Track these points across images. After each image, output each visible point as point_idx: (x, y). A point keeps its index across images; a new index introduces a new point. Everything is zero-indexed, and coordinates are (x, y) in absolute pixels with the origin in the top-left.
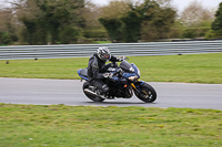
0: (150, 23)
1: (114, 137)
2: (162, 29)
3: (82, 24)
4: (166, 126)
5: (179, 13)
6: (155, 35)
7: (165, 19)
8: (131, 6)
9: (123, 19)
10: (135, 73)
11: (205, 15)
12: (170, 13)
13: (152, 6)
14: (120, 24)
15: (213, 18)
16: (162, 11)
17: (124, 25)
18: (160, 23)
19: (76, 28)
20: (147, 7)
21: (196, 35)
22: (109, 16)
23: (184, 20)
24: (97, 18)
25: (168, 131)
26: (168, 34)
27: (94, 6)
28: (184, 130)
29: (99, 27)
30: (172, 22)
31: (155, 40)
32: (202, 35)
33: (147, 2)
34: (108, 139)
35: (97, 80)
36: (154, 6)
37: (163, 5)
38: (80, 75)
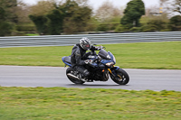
0: (71, 19)
1: (41, 112)
2: (80, 24)
3: (15, 20)
4: (83, 103)
5: (94, 11)
6: (74, 28)
7: (83, 16)
8: (55, 5)
9: (48, 16)
10: (111, 60)
11: (116, 13)
12: (87, 11)
13: (72, 6)
14: (46, 20)
15: (122, 15)
16: (80, 9)
17: (49, 21)
18: (79, 19)
19: (10, 23)
20: (69, 6)
21: (108, 29)
22: (37, 13)
23: (98, 17)
24: (27, 15)
25: (85, 107)
26: (85, 28)
27: (25, 5)
28: (98, 106)
29: (29, 23)
30: (89, 18)
31: (75, 32)
32: (113, 29)
33: (68, 2)
34: (36, 114)
35: (79, 66)
36: (74, 5)
37: (81, 5)
38: (64, 61)
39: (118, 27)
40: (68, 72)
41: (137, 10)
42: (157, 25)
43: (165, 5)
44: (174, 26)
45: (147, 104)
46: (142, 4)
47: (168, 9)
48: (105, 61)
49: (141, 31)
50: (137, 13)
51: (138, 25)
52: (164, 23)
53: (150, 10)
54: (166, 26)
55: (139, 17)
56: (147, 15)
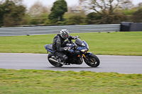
0: (9, 15)
2: (17, 19)
4: (19, 81)
5: (28, 9)
6: (12, 22)
7: (19, 13)
11: (45, 10)
12: (22, 9)
15: (49, 12)
16: (17, 7)
18: (15, 15)
20: (8, 5)
21: (38, 23)
23: (31, 13)
25: (21, 84)
26: (21, 22)
30: (23, 15)
31: (12, 26)
32: (42, 23)
33: (7, 2)
35: (59, 52)
36: (12, 4)
37: (17, 4)
38: (46, 48)
39: (46, 22)
40: (49, 57)
41: (61, 8)
42: (77, 20)
43: (83, 4)
44: (90, 20)
45: (69, 82)
46: (65, 3)
47: (86, 7)
48: (81, 48)
49: (65, 24)
50: (61, 10)
51: (62, 20)
52: (83, 18)
53: (71, 8)
54: (84, 20)
55: (63, 13)
56: (69, 12)
